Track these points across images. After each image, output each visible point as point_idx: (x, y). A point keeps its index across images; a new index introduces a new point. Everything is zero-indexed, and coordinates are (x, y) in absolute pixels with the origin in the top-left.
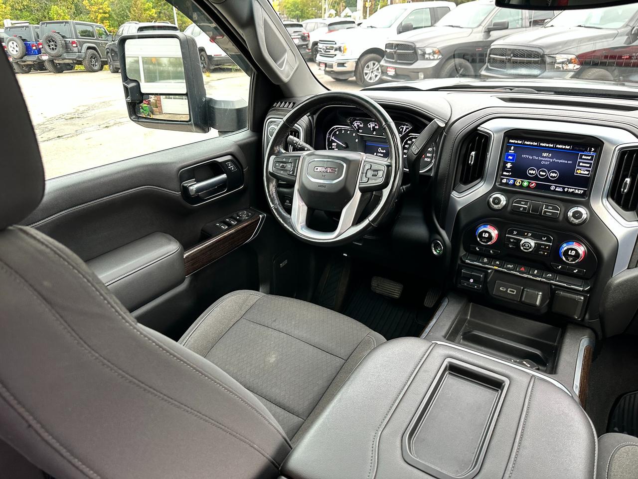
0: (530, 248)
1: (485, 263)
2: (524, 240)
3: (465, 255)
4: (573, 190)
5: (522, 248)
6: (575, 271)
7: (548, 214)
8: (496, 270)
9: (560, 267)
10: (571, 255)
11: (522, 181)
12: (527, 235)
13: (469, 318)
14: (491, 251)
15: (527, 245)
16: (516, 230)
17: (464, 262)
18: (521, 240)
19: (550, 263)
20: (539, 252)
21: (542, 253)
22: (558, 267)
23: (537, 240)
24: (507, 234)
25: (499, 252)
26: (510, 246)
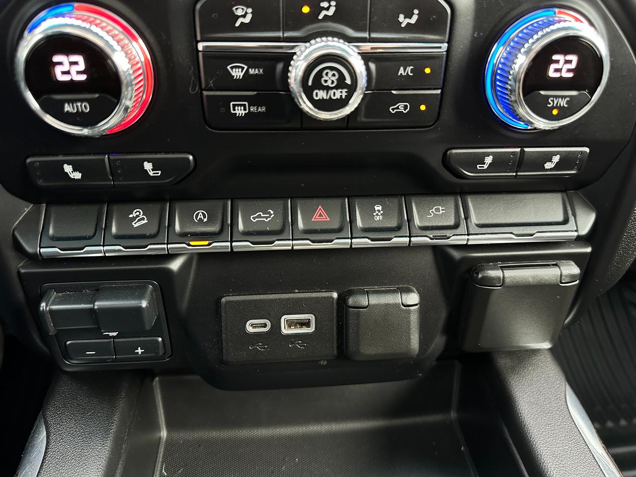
0: (352, 89)
1: (141, 237)
3: (31, 219)
5: (306, 105)
6: (548, 165)
8: (203, 257)
9: (489, 160)
10: (561, 84)
12: (313, 17)
13: (164, 434)
14: (148, 166)
15: (330, 79)
17: (36, 259)
18: (288, 58)
19: (445, 154)
20: (393, 109)
21: (405, 107)
22: (478, 166)
23: (374, 35)
24: (199, 38)
25: (191, 157)
26: (240, 112)
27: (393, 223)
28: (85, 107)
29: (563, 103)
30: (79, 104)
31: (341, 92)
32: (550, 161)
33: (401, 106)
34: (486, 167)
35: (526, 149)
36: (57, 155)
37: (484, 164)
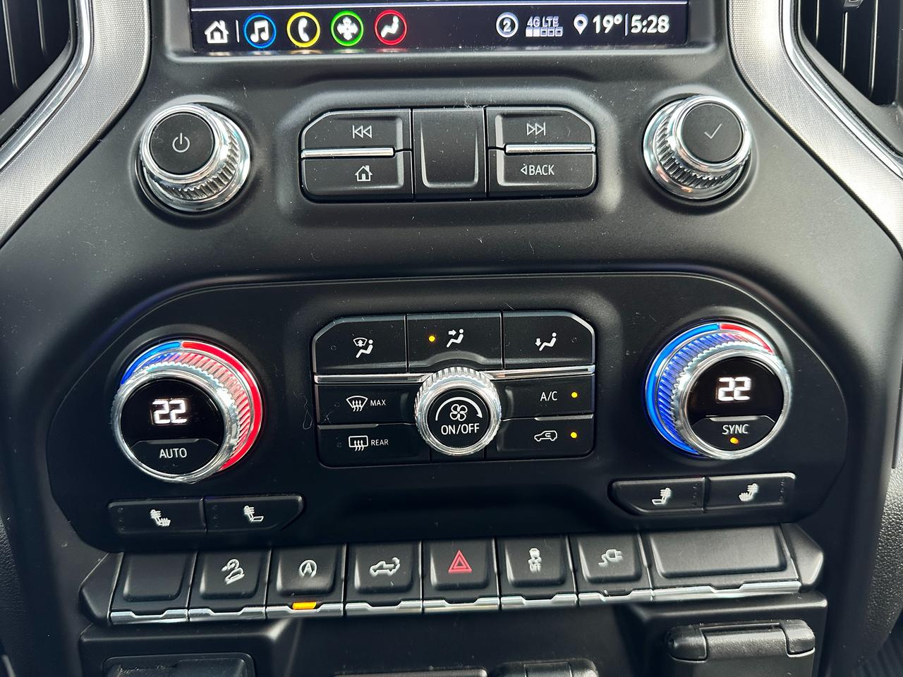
0: (485, 424)
2: (431, 387)
4: (618, 19)
5: (432, 440)
6: (744, 497)
7: (533, 170)
8: (311, 621)
9: (666, 493)
10: (734, 408)
11: (325, 17)
12: (440, 346)
14: (248, 511)
15: (459, 413)
16: (364, 331)
17: (104, 625)
18: (414, 389)
19: (610, 486)
20: (538, 438)
21: (553, 435)
22: (653, 500)
23: (508, 361)
24: (315, 371)
25: (300, 498)
26: (359, 446)
27: (554, 574)
28: (182, 453)
29: (741, 430)
30: (176, 450)
31: (473, 426)
32: (746, 491)
33: (548, 434)
34: (663, 502)
35: (713, 479)
36: (145, 499)
37: (661, 498)
